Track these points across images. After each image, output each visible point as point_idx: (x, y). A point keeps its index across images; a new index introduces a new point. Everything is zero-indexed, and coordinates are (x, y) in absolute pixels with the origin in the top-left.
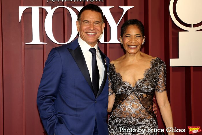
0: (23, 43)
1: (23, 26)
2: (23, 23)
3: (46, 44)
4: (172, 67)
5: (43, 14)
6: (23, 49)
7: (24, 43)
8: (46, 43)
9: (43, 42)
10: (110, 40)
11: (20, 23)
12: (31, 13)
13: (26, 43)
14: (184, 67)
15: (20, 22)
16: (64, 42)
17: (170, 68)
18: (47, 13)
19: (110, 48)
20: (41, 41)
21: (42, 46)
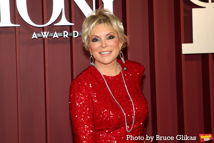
3: (19, 27)
4: (184, 55)
8: (19, 25)
9: (15, 24)
14: (201, 55)
16: (43, 24)
17: (182, 56)
20: (12, 22)
21: (13, 29)
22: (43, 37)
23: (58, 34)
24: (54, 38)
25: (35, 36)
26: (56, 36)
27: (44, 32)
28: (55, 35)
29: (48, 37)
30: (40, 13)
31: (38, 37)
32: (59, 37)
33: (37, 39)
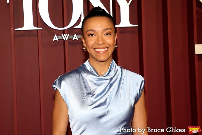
0: (12, 29)
1: (12, 8)
2: (11, 5)
3: (41, 30)
4: (197, 55)
6: (12, 36)
7: (14, 29)
8: (41, 29)
9: (37, 27)
11: (8, 4)
13: (16, 29)
16: (64, 27)
17: (195, 56)
19: (121, 33)
20: (35, 26)
21: (36, 32)
22: (63, 39)
23: (78, 36)
24: (73, 40)
25: (56, 38)
26: (75, 39)
27: (64, 35)
28: (74, 37)
29: (68, 39)
30: (60, 17)
31: (59, 39)
32: (78, 39)
33: (58, 41)
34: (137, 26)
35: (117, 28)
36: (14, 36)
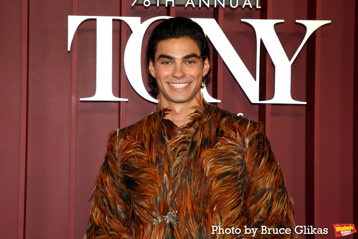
0: (74, 98)
1: (75, 60)
2: (75, 54)
3: (127, 102)
5: (121, 34)
6: (73, 111)
7: (77, 99)
8: (127, 100)
9: (120, 97)
10: (272, 97)
11: (69, 52)
12: (94, 30)
13: (81, 99)
15: (69, 50)
18: (130, 32)
19: (273, 114)
20: (114, 94)
34: (306, 103)
35: (266, 105)
36: (77, 111)
